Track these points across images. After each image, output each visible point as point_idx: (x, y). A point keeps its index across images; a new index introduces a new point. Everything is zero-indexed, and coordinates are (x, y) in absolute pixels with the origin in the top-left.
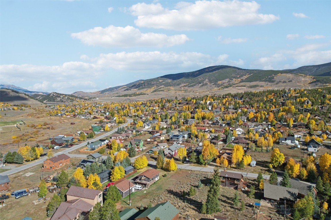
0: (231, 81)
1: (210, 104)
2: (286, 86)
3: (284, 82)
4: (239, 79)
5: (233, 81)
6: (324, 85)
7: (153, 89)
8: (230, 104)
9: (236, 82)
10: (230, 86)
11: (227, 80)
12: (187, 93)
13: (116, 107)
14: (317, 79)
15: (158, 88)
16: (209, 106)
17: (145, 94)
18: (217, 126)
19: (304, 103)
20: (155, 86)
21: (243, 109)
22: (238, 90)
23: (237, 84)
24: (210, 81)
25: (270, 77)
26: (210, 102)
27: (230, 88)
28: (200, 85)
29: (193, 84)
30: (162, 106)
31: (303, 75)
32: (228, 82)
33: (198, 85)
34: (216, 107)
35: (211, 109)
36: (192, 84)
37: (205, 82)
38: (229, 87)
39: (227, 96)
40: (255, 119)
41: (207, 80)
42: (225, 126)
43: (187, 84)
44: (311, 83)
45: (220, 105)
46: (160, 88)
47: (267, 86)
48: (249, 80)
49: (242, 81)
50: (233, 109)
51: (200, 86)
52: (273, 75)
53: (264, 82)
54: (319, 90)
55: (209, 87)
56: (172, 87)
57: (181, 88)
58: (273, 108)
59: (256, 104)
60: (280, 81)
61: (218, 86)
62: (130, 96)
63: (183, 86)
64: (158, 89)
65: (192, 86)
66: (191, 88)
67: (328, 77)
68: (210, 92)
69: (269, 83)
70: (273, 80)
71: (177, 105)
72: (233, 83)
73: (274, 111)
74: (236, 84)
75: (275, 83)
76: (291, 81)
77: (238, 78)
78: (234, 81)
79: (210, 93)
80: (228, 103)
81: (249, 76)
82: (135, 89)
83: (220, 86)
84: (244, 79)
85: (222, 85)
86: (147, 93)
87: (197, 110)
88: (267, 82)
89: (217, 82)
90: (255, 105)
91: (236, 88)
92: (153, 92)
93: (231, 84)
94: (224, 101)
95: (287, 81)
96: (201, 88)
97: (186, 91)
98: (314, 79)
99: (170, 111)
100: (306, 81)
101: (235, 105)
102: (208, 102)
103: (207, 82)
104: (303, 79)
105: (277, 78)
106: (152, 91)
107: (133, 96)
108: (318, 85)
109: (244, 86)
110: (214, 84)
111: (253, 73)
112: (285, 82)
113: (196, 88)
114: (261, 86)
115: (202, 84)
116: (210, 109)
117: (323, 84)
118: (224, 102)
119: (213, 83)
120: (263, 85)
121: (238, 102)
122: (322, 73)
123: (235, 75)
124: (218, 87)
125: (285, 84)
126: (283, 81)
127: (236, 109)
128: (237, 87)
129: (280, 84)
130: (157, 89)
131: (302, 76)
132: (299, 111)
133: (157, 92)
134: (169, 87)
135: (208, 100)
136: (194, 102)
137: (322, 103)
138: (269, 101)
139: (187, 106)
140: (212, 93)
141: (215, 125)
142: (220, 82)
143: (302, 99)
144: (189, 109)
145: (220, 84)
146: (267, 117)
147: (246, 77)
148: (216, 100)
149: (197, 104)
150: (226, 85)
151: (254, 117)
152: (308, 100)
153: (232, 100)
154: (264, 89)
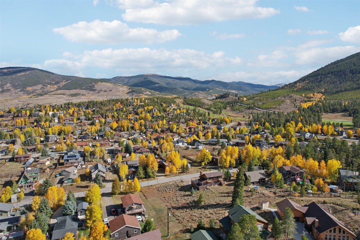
0: (45, 87)
1: (54, 116)
2: (107, 95)
3: (105, 91)
4: (55, 86)
5: (47, 87)
6: (139, 95)
8: (78, 114)
9: (52, 90)
10: (46, 94)
11: (40, 86)
14: (132, 90)
16: (55, 118)
18: (88, 140)
21: (99, 119)
22: (58, 98)
23: (54, 91)
24: (15, 87)
25: (90, 85)
26: (52, 112)
27: (46, 96)
31: (121, 85)
32: (41, 89)
34: (64, 118)
37: (5, 88)
38: (43, 94)
39: (70, 106)
41: (9, 85)
42: (99, 139)
44: (128, 93)
45: (68, 116)
47: (89, 94)
48: (66, 87)
49: (59, 89)
50: (86, 119)
52: (93, 83)
53: (84, 90)
58: (130, 117)
60: (101, 90)
61: (28, 93)
67: (140, 88)
68: (19, 101)
69: (91, 92)
72: (48, 91)
74: (52, 92)
75: (97, 92)
76: (111, 90)
78: (49, 88)
80: (76, 113)
81: (66, 82)
83: (30, 93)
84: (61, 86)
85: (33, 92)
87: (42, 123)
88: (88, 91)
89: (25, 88)
91: (54, 97)
93: (45, 91)
94: (71, 111)
95: (108, 90)
96: (1, 95)
98: (129, 89)
100: (124, 91)
101: (85, 115)
102: (51, 113)
103: (10, 88)
104: (121, 89)
105: (98, 86)
108: (134, 95)
109: (64, 94)
110: (21, 91)
111: (70, 80)
112: (106, 91)
114: (83, 95)
115: (1, 89)
117: (138, 94)
118: (71, 113)
120: (84, 93)
121: (87, 112)
123: (49, 81)
124: (28, 94)
125: (106, 93)
126: (104, 89)
127: (89, 120)
128: (54, 95)
129: (102, 93)
131: (120, 86)
135: (49, 110)
136: (28, 113)
137: (165, 111)
138: (119, 110)
139: (22, 119)
140: (23, 103)
141: (86, 139)
142: (29, 89)
143: (149, 107)
144: (27, 123)
145: (31, 91)
146: (131, 126)
147: (63, 84)
148: (60, 111)
149: (34, 116)
150: (39, 92)
151: (118, 127)
152: (155, 108)
153: (79, 110)
154: (86, 98)
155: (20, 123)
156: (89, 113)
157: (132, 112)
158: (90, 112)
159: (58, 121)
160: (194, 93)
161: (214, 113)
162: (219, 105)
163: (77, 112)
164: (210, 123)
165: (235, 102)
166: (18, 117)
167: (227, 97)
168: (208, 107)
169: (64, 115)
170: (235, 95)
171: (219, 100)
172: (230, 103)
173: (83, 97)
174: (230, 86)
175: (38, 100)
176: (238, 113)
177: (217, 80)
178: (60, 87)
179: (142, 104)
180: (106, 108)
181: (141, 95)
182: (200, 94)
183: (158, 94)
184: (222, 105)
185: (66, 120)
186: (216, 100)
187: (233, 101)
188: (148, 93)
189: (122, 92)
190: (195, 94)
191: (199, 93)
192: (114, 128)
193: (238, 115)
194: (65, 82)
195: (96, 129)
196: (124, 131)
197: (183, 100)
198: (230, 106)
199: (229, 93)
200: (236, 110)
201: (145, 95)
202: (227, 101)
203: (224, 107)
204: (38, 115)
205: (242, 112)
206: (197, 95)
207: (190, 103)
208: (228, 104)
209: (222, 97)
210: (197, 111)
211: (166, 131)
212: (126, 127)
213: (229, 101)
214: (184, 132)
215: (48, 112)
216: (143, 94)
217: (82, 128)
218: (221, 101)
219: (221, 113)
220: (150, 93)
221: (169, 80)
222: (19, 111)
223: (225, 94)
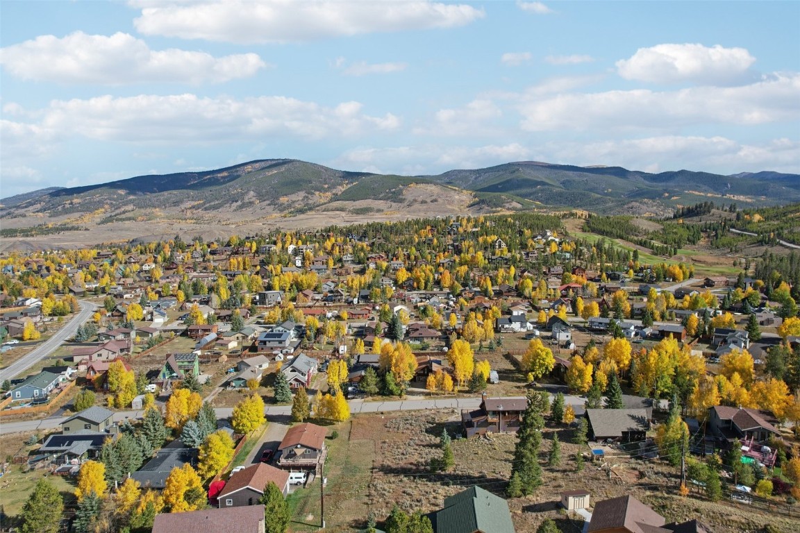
0: (310, 196)
1: (296, 252)
2: (427, 210)
3: (423, 202)
4: (329, 194)
5: (314, 196)
6: (494, 209)
7: (100, 214)
8: (342, 250)
9: (322, 201)
10: (310, 209)
11: (302, 194)
12: (202, 226)
13: (10, 268)
14: (482, 199)
15: (118, 211)
16: (297, 258)
17: (77, 229)
18: (339, 304)
19: (493, 245)
20: (106, 206)
21: (378, 261)
22: (330, 217)
23: (325, 203)
24: (261, 197)
25: (394, 190)
26: (294, 247)
27: (311, 213)
28: (235, 205)
29: (217, 202)
30: (164, 261)
31: (457, 188)
32: (303, 200)
33: (228, 205)
34: (313, 258)
35: (300, 265)
36: (213, 203)
37: (246, 200)
38: (306, 210)
39: (331, 234)
40: (415, 285)
41: (252, 193)
42: (358, 302)
43: (201, 202)
44: (472, 205)
45: (321, 253)
46: (124, 212)
47: (391, 209)
48: (349, 196)
49: (336, 198)
50: (353, 262)
51: (234, 208)
52: (401, 186)
53: (382, 201)
54: (509, 219)
55: (258, 211)
56: (157, 209)
57: (183, 211)
58: (440, 258)
59: (400, 249)
60: (415, 201)
61: (281, 208)
62: (26, 232)
63: (191, 208)
64: (118, 214)
65: (215, 208)
66: (212, 213)
67: (499, 193)
68: (263, 224)
69: (394, 204)
70: (401, 197)
71: (209, 256)
72: (315, 203)
73: (443, 264)
74: (322, 204)
75: (406, 203)
76: (435, 201)
77: (326, 191)
78: (318, 198)
79: (264, 226)
80: (337, 248)
81: (349, 186)
82: (40, 214)
83: (285, 209)
84: (340, 193)
85: (289, 206)
86: (83, 225)
87: (270, 267)
88: (388, 202)
89: (278, 199)
90: (401, 252)
91: (323, 214)
92: (104, 222)
93: (310, 204)
94: (328, 244)
95: (429, 200)
96: (238, 212)
97: (198, 220)
98: (475, 197)
99: (195, 274)
100: (463, 201)
101: (354, 253)
102: (291, 248)
103: (253, 199)
104: (457, 197)
105: (410, 192)
106: (98, 220)
107: (37, 234)
108: (484, 210)
109: (342, 210)
110: (269, 205)
111: (357, 180)
112: (426, 202)
113: (227, 213)
114: (379, 211)
115: (239, 203)
116: (299, 263)
117: (492, 208)
118: (329, 248)
119: (268, 202)
120: (381, 207)
121: (359, 247)
122: (486, 185)
123: (318, 184)
124: (281, 211)
125: (425, 206)
126: (420, 199)
127: (359, 263)
128: (325, 210)
129: (416, 206)
130: (115, 216)
131: (455, 190)
132: (489, 262)
133: (115, 224)
134: (148, 210)
135: (288, 242)
136: (254, 248)
137: (524, 246)
138: (425, 242)
139: (240, 259)
140: (270, 227)
141: (334, 301)
142: (284, 200)
143: (488, 238)
144: (247, 267)
145: (286, 203)
146: (436, 278)
147: (343, 190)
148: (308, 243)
149: (263, 253)
150: (299, 206)
151: (409, 279)
152: (500, 240)
153: (345, 242)
154: (384, 216)
155: (236, 266)
156: (362, 249)
157: (450, 247)
158: (365, 246)
159: (302, 263)
160: (628, 203)
161: (656, 254)
162: (676, 233)
163: (340, 247)
164: (629, 278)
165: (726, 225)
166: (238, 254)
167: (704, 213)
168: (646, 237)
169: (316, 252)
170: (730, 208)
171: (681, 221)
172: (710, 228)
173: (378, 215)
174: (731, 184)
175: (296, 220)
176: (725, 254)
177: (696, 170)
178: (337, 194)
179: (477, 230)
180: (398, 239)
181: (499, 209)
182: (645, 207)
183: (538, 207)
184: (685, 234)
185: (315, 263)
186: (675, 222)
187: (721, 224)
188: (515, 204)
189: (458, 205)
190: (630, 205)
191: (641, 203)
192: (400, 282)
193: (723, 260)
194: (347, 184)
195: (363, 282)
196: (419, 288)
197: (584, 221)
198: (708, 237)
199: (712, 203)
200: (724, 245)
201: (508, 209)
202: (703, 222)
203: (691, 238)
204: (269, 250)
205: (737, 252)
206: (634, 210)
207: (600, 227)
208: (706, 231)
209: (689, 213)
210: (606, 246)
211: (506, 294)
212: (423, 281)
213: (708, 222)
214: (549, 297)
215: (286, 246)
216: (504, 207)
217: (339, 279)
218: (688, 223)
219: (675, 254)
220: (519, 206)
221: (570, 173)
222: (241, 244)
223: (700, 206)
